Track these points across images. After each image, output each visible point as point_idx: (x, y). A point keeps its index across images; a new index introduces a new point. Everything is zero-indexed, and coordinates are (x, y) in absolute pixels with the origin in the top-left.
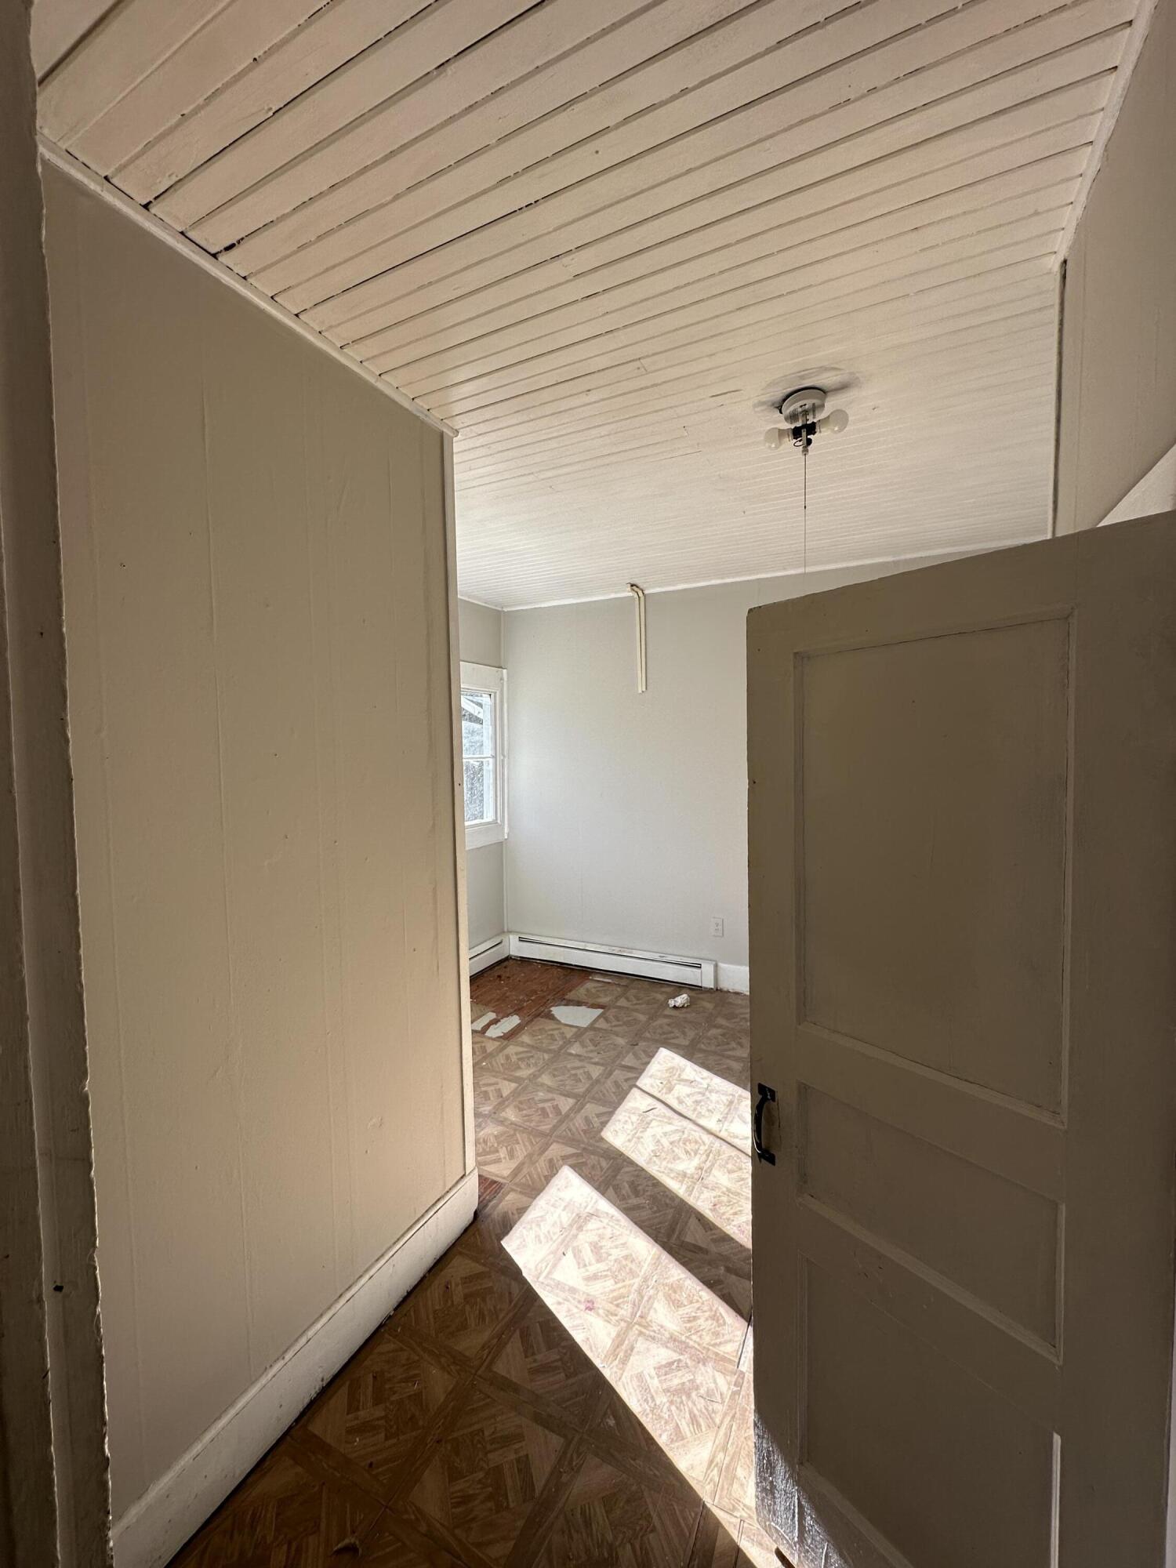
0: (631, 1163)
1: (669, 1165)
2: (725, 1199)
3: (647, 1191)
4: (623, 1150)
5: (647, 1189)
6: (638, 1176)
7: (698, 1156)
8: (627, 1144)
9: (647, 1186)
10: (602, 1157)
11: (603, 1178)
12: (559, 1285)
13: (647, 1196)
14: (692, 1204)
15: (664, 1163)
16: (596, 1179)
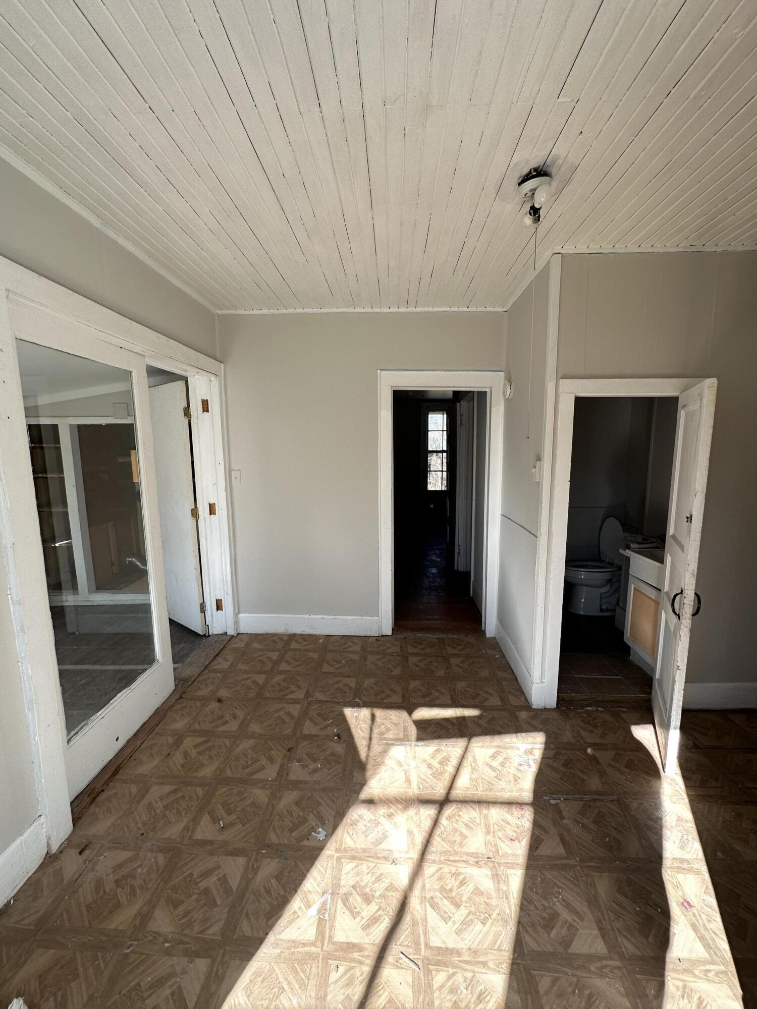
0: (519, 945)
1: (494, 894)
2: (500, 834)
3: (543, 905)
4: (505, 967)
5: (540, 907)
6: (533, 925)
7: (460, 870)
8: (491, 964)
9: (537, 908)
10: (537, 992)
11: (566, 970)
12: (707, 946)
13: (549, 903)
14: (526, 859)
15: (494, 902)
16: (575, 979)
